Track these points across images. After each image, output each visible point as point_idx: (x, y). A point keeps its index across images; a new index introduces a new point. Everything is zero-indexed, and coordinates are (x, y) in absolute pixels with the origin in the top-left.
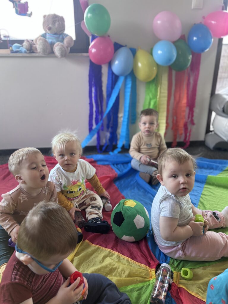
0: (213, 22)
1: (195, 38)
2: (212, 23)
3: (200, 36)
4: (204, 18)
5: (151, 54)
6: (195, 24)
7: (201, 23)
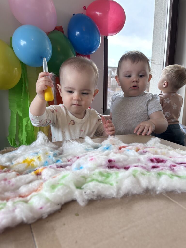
0: (98, 13)
1: (77, 33)
2: (97, 15)
3: (84, 30)
4: (85, 8)
5: (11, 47)
6: (74, 14)
7: (82, 13)
